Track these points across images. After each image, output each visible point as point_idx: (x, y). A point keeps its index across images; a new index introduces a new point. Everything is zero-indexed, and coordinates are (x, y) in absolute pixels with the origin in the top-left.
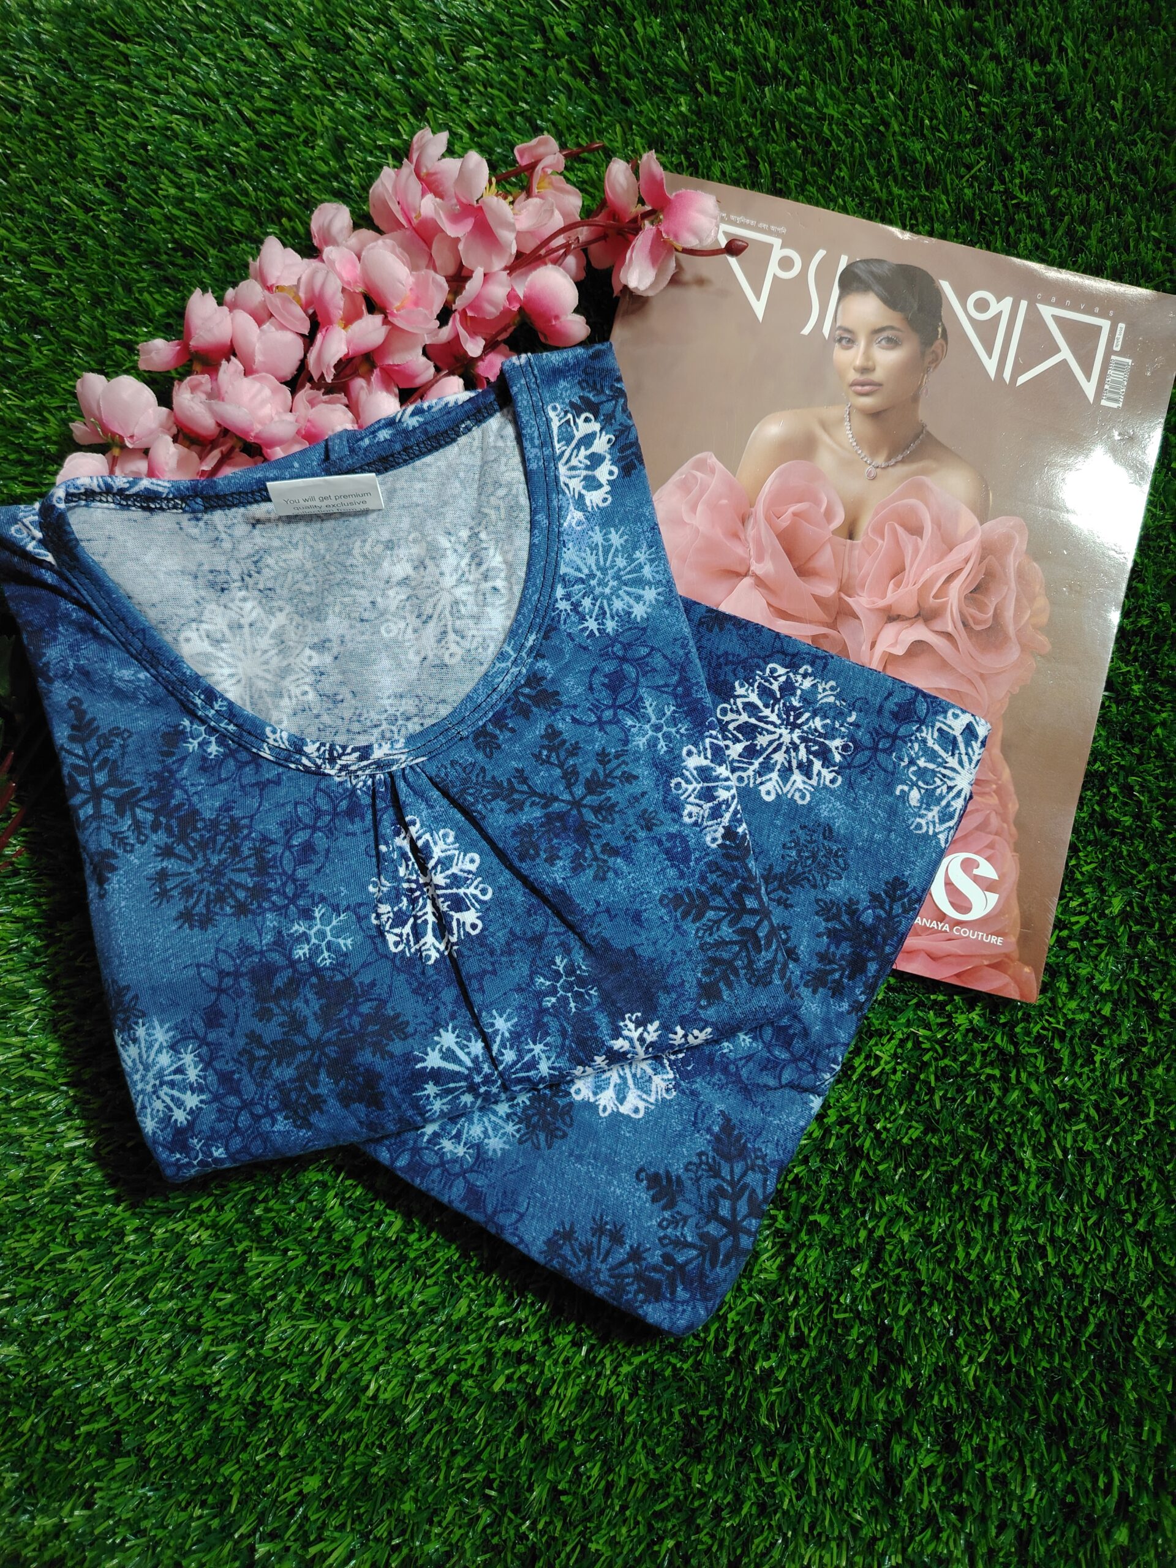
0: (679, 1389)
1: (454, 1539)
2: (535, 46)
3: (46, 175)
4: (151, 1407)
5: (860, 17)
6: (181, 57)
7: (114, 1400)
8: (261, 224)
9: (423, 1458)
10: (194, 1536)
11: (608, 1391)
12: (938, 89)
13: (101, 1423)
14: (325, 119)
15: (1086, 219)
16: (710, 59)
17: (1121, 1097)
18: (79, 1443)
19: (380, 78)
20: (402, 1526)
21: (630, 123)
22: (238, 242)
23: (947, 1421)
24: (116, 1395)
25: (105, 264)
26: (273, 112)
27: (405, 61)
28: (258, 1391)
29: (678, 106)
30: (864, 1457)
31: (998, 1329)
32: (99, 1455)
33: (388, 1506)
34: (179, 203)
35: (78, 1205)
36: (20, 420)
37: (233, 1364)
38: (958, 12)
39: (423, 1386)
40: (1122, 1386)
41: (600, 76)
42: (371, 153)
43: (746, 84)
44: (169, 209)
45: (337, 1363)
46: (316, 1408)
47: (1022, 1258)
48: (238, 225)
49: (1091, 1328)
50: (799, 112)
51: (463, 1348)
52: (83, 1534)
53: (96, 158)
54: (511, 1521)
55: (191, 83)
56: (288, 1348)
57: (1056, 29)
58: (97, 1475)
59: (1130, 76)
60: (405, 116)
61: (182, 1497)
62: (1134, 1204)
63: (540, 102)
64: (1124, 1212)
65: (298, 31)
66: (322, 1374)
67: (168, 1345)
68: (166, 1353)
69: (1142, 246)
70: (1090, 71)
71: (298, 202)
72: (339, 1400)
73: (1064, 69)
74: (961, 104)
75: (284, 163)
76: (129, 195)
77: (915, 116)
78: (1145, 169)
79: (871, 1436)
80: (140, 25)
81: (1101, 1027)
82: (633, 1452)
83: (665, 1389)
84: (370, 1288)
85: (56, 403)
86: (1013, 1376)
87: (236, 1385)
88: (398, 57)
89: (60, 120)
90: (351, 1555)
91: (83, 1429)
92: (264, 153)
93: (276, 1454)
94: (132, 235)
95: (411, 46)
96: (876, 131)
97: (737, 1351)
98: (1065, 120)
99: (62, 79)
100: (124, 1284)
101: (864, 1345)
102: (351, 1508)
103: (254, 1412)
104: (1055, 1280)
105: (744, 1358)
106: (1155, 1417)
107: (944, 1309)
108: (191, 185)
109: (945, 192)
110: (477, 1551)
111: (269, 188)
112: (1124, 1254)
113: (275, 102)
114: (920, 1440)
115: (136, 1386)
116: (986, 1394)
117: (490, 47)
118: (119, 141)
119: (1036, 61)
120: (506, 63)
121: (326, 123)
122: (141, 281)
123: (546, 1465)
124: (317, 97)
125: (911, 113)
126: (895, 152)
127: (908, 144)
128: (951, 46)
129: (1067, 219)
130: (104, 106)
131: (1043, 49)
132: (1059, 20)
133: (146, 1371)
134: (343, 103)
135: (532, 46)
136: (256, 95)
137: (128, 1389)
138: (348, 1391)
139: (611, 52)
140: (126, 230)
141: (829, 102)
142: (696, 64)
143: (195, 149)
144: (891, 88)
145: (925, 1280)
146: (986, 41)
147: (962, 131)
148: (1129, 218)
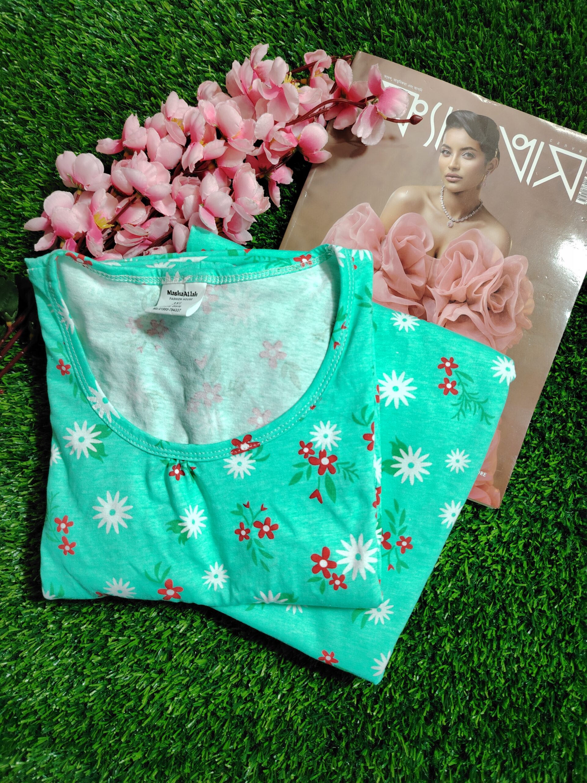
0: (327, 718)
3: (28, 68)
4: (57, 712)
6: (102, 7)
7: (38, 708)
8: (140, 100)
9: (194, 746)
11: (291, 718)
12: (502, 44)
13: (31, 719)
14: (176, 44)
16: (382, 23)
17: (563, 583)
18: (20, 728)
19: (206, 24)
22: (128, 109)
23: (463, 744)
24: (39, 705)
25: (57, 117)
26: (149, 40)
27: (220, 15)
29: (363, 47)
30: (419, 758)
31: (492, 698)
32: (30, 734)
34: (97, 86)
35: (24, 607)
36: (9, 198)
37: (99, 694)
38: (516, 3)
39: (197, 709)
40: (554, 731)
41: (323, 28)
42: (200, 65)
43: (400, 37)
44: (92, 89)
45: (153, 696)
46: (141, 718)
47: (507, 662)
48: (128, 100)
49: (540, 700)
50: (428, 55)
51: (217, 692)
52: (21, 773)
53: (55, 59)
55: (106, 22)
57: (567, 16)
60: (218, 45)
61: (71, 758)
62: (566, 638)
63: (290, 41)
64: (560, 641)
66: (144, 701)
67: (67, 681)
68: (66, 685)
70: (583, 39)
71: (160, 89)
72: (152, 714)
73: (570, 37)
74: (514, 53)
75: (153, 68)
76: (71, 81)
77: (489, 59)
79: (423, 747)
81: (556, 546)
82: (302, 749)
83: (319, 718)
84: (170, 658)
85: (29, 190)
86: (497, 723)
88: (216, 13)
89: (37, 38)
91: (22, 722)
92: (143, 61)
93: (120, 740)
94: (72, 102)
95: (223, 7)
96: (467, 67)
98: (569, 65)
99: (38, 16)
100: (46, 649)
101: (423, 702)
104: (523, 675)
106: (569, 748)
107: (465, 686)
108: (104, 77)
111: (145, 82)
112: (559, 663)
113: (150, 34)
114: (449, 752)
115: (50, 701)
116: (484, 730)
117: (265, 10)
118: (67, 51)
119: (555, 32)
120: (274, 19)
121: (177, 47)
122: (76, 127)
123: (257, 753)
124: (172, 33)
125: (487, 57)
126: (477, 78)
127: (484, 74)
128: (510, 21)
129: (566, 118)
130: (60, 31)
131: (559, 26)
132: (569, 11)
133: (55, 694)
134: (186, 37)
135: (288, 11)
136: (141, 30)
137: (46, 702)
138: (158, 710)
139: (330, 17)
140: (69, 99)
141: (444, 49)
142: (374, 25)
143: (107, 58)
144: (477, 43)
145: (457, 670)
146: (529, 19)
147: (514, 68)
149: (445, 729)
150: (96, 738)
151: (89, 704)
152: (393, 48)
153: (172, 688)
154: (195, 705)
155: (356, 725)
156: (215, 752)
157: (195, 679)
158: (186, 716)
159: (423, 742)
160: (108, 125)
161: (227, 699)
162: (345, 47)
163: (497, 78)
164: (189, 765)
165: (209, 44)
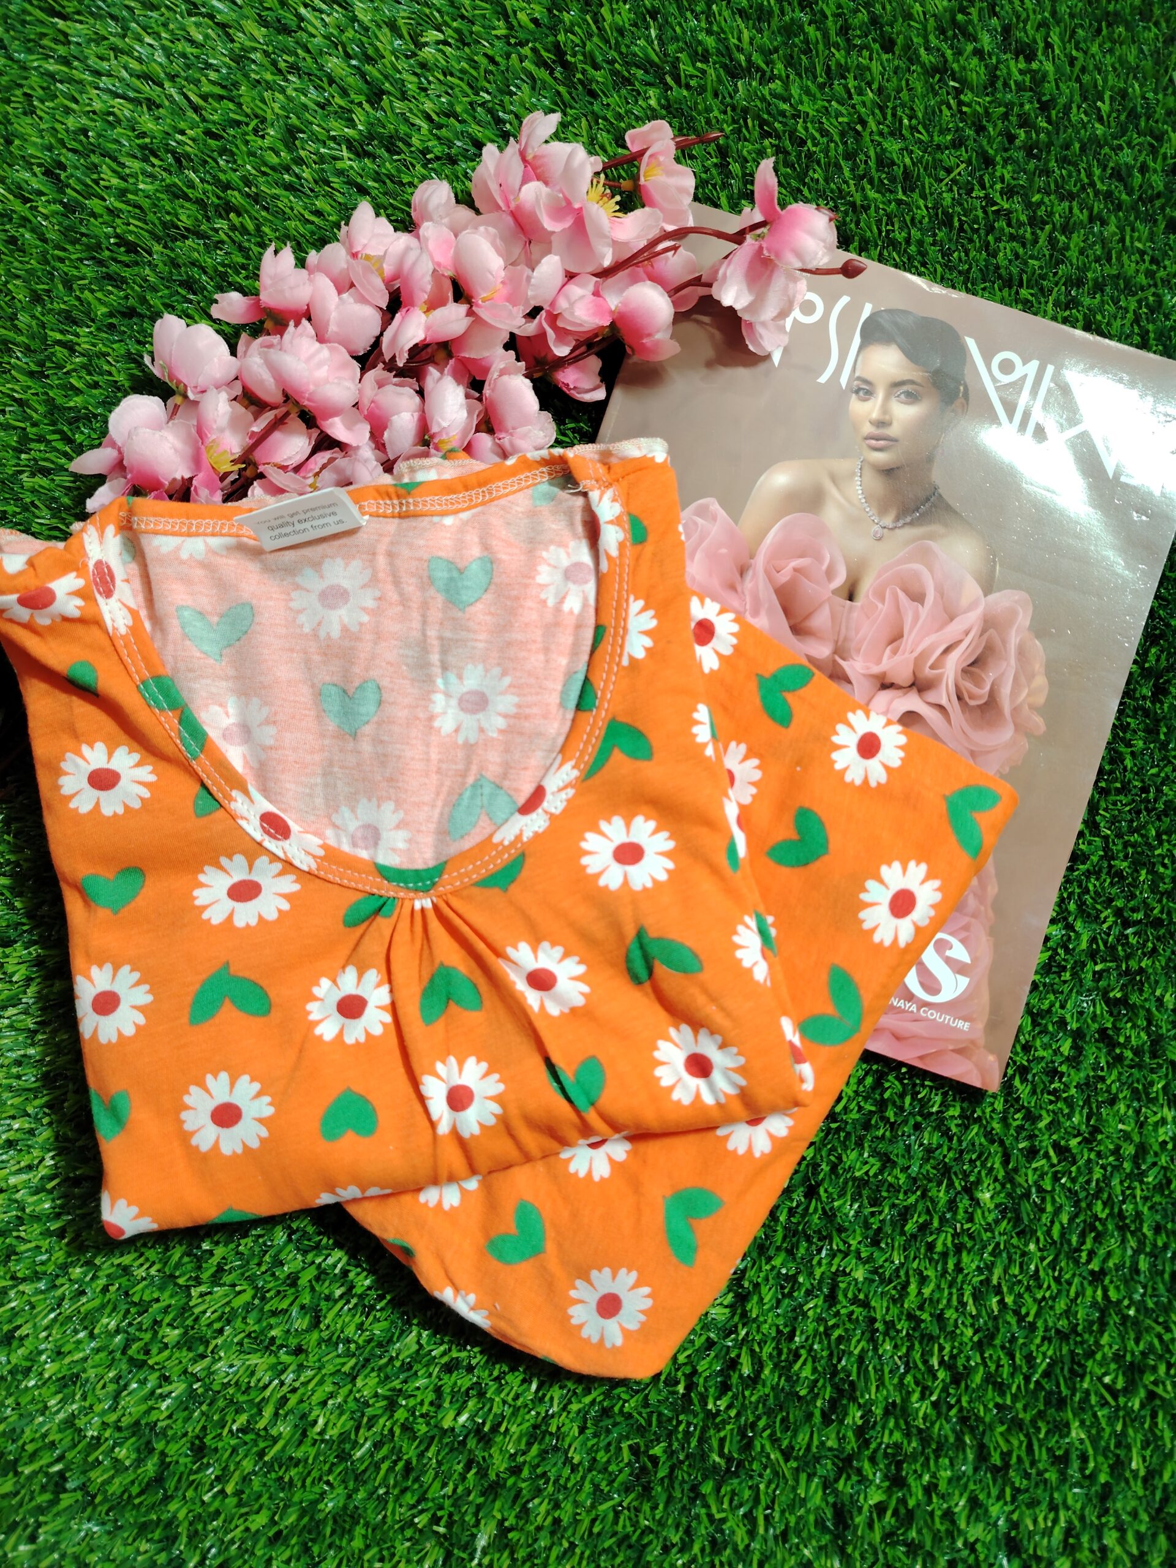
0: (630, 1425)
2: (499, 32)
4: (97, 1441)
6: (124, 36)
7: (58, 1436)
8: (208, 219)
9: (371, 1494)
11: (559, 1428)
12: (919, 87)
13: (45, 1459)
14: (276, 106)
16: (681, 50)
18: (22, 1478)
19: (334, 64)
21: (596, 117)
22: (186, 238)
23: (896, 1459)
24: (60, 1431)
25: (44, 259)
26: (221, 98)
27: (361, 45)
29: (646, 99)
30: (814, 1493)
31: (949, 1366)
32: (43, 1488)
34: (122, 194)
35: (21, 1239)
37: (179, 1400)
39: (373, 1420)
41: (565, 65)
42: (324, 145)
43: (718, 77)
44: (112, 201)
45: (284, 1400)
46: (262, 1445)
47: (977, 1296)
48: (184, 220)
49: (1044, 1366)
50: (774, 111)
51: (412, 1384)
53: (35, 144)
55: (134, 65)
57: (1043, 25)
58: (40, 1510)
59: (1118, 76)
60: (360, 104)
61: (129, 1532)
63: (501, 92)
65: (247, 11)
66: (268, 1412)
67: (114, 1380)
68: (111, 1387)
69: (1125, 257)
70: (1077, 70)
71: (248, 196)
72: (286, 1436)
73: (1049, 67)
75: (232, 154)
76: (68, 186)
77: (894, 115)
78: (1130, 175)
79: (821, 1470)
81: (1061, 1064)
84: (316, 1322)
88: (352, 40)
92: (212, 143)
93: (222, 1492)
94: (72, 228)
95: (367, 29)
96: (852, 131)
98: (1049, 122)
100: (67, 1319)
101: (816, 1382)
104: (1009, 1318)
107: (896, 1347)
108: (134, 175)
109: (924, 197)
111: (217, 182)
113: (224, 87)
114: (871, 1477)
115: (80, 1423)
116: (937, 1431)
117: (449, 32)
118: (58, 126)
119: (1021, 58)
120: (466, 49)
121: (277, 110)
122: (82, 278)
123: (494, 1501)
124: (267, 82)
125: (889, 112)
126: (872, 153)
127: (886, 145)
128: (934, 42)
129: (1048, 227)
130: (43, 88)
131: (1028, 45)
132: (1046, 14)
133: (91, 1407)
134: (296, 90)
135: (494, 32)
136: (203, 79)
137: (73, 1425)
138: (296, 1426)
139: (578, 41)
140: (67, 223)
141: (805, 98)
142: (665, 55)
143: (138, 137)
144: (869, 84)
145: (878, 1317)
146: (970, 35)
147: (942, 132)
148: (1112, 228)
149: (860, 1432)
150: (176, 1489)
151: (160, 1424)
152: (704, 100)
153: (321, 1383)
154: (369, 1411)
155: (688, 1434)
156: (412, 1502)
157: (367, 1360)
158: (353, 1436)
159: (817, 1459)
160: (147, 271)
161: (431, 1396)
162: (610, 100)
163: (911, 153)
164: (363, 1532)
165: (342, 103)
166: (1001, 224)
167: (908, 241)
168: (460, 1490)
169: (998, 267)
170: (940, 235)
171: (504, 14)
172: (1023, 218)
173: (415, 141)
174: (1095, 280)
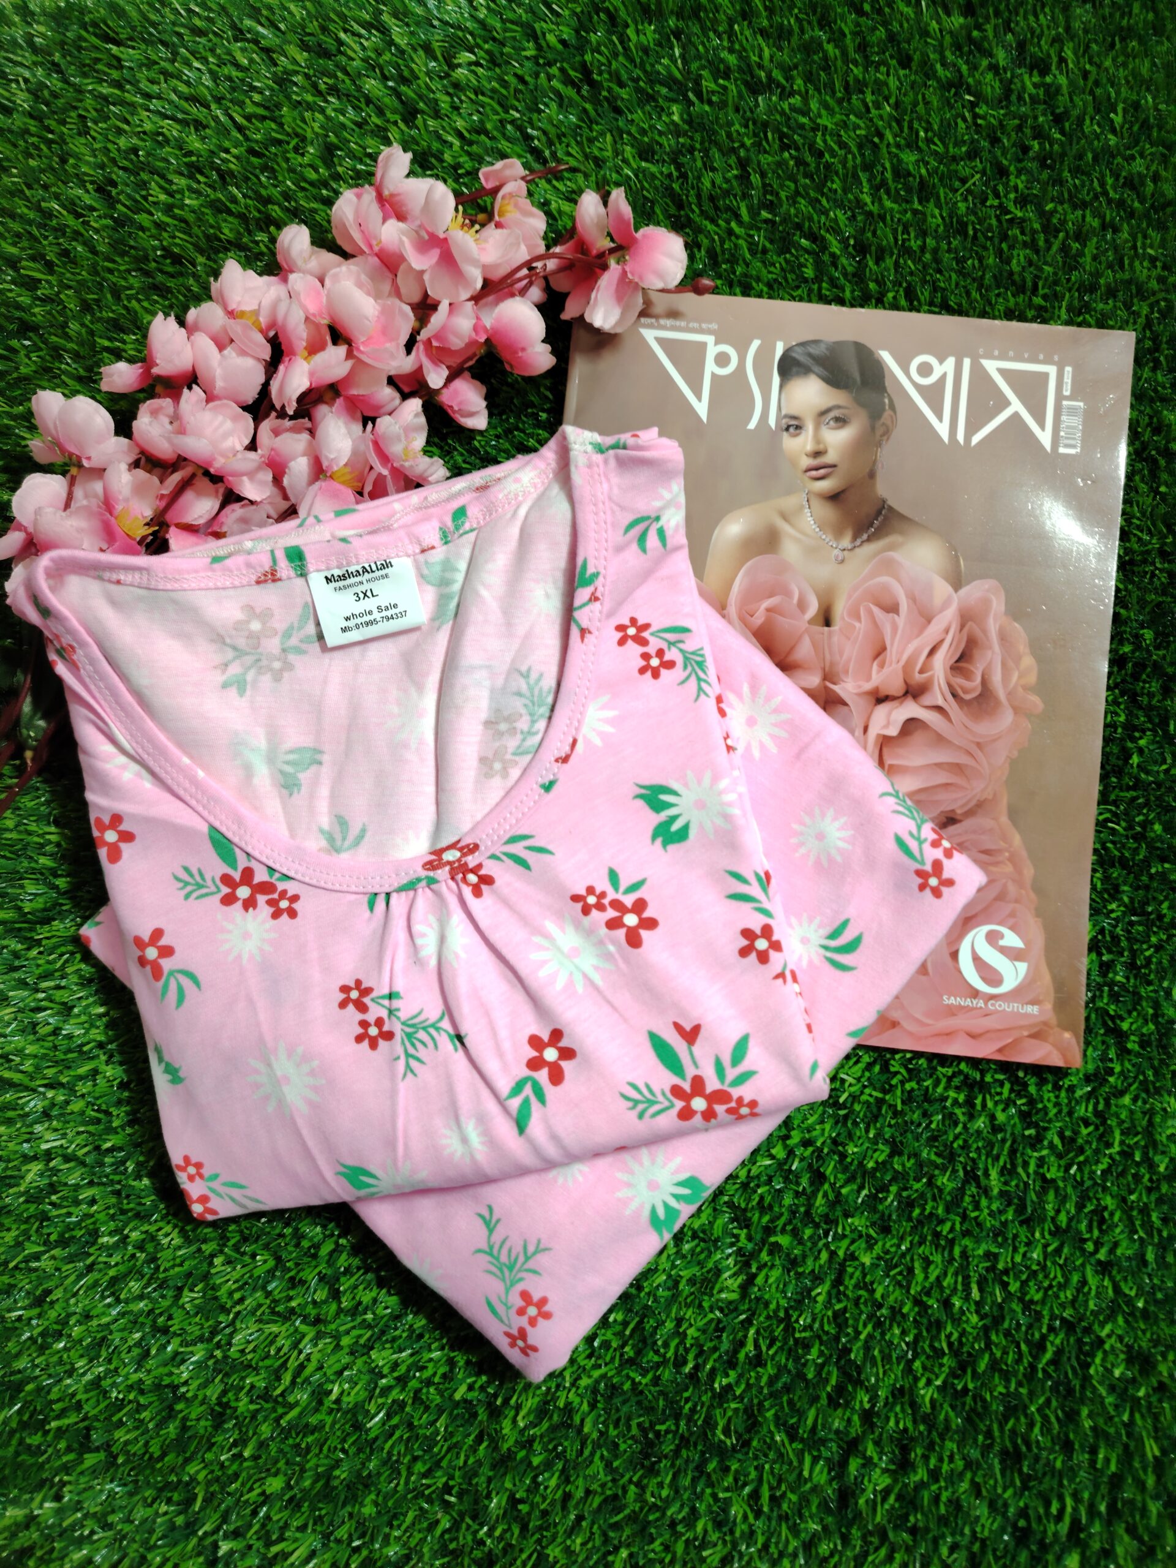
0: (639, 1403)
1: (413, 1543)
2: (528, 53)
3: (38, 180)
4: (120, 1405)
5: (858, 25)
6: (173, 61)
7: (84, 1396)
8: (250, 232)
9: (384, 1463)
10: (159, 1532)
11: (568, 1404)
12: (935, 101)
13: (71, 1419)
14: (316, 125)
15: (1080, 236)
16: (703, 68)
17: (1087, 1125)
18: (49, 1438)
19: (371, 85)
20: (362, 1529)
21: (621, 132)
22: (227, 250)
23: (903, 1444)
24: (86, 1391)
25: (94, 270)
26: (263, 118)
27: (397, 67)
28: (224, 1393)
29: (670, 114)
30: (820, 1475)
31: (955, 1352)
32: (69, 1449)
33: (349, 1508)
34: (168, 209)
35: (53, 1204)
36: (8, 427)
37: (199, 1365)
38: (957, 21)
39: (386, 1391)
40: (1078, 1413)
41: (592, 83)
42: (361, 162)
43: (740, 93)
44: (159, 216)
45: (302, 1367)
46: (280, 1410)
47: (982, 1284)
48: (227, 233)
49: (1049, 1355)
50: (792, 122)
51: (427, 1356)
52: (53, 1525)
53: (88, 163)
54: (468, 1527)
55: (183, 88)
56: (254, 1351)
57: (1057, 40)
59: (1131, 88)
60: (395, 123)
61: (149, 1493)
62: (1096, 1233)
64: (1085, 1241)
65: (291, 36)
66: (287, 1378)
67: (138, 1344)
68: (136, 1351)
69: (1137, 263)
70: (1090, 83)
71: (288, 210)
72: (303, 1404)
73: (1063, 80)
74: (958, 115)
75: (273, 171)
76: (119, 202)
77: (911, 128)
78: (1142, 184)
79: (826, 1453)
80: (134, 28)
82: (591, 1463)
83: (624, 1402)
84: (336, 1295)
86: (969, 1400)
87: (204, 1386)
88: (389, 63)
89: (52, 124)
90: (313, 1554)
91: (54, 1424)
92: (255, 160)
93: (239, 1456)
94: (121, 241)
95: (402, 52)
96: (870, 144)
97: (697, 1368)
98: (1062, 132)
99: (54, 82)
100: (96, 1284)
101: (822, 1366)
102: (313, 1509)
103: (220, 1413)
104: (1013, 1306)
105: (703, 1375)
106: (1111, 1445)
107: (904, 1333)
108: (181, 192)
109: (940, 208)
110: (435, 1555)
111: (259, 198)
112: (1084, 1282)
113: (266, 108)
114: (876, 1460)
115: (105, 1383)
116: (942, 1417)
117: (482, 53)
118: (110, 146)
119: (1035, 72)
120: (497, 70)
121: (317, 129)
122: (130, 288)
123: (505, 1473)
124: (307, 103)
125: (906, 124)
126: (888, 164)
127: (902, 156)
128: (950, 57)
129: (1061, 235)
130: (96, 110)
131: (1043, 60)
132: (1061, 30)
133: (116, 1370)
134: (334, 110)
135: (524, 53)
136: (247, 100)
137: (99, 1386)
138: (313, 1394)
139: (603, 60)
140: (116, 236)
141: (824, 112)
142: (689, 72)
143: (185, 155)
144: (887, 99)
146: (985, 51)
147: (958, 144)
148: (1126, 235)
149: (868, 1417)
150: (196, 1451)
151: (181, 1387)
152: (726, 115)
154: (384, 1381)
155: (694, 1413)
156: (424, 1471)
158: (366, 1406)
159: (823, 1442)
160: (191, 281)
163: (927, 163)
164: (375, 1499)
165: (378, 121)
166: (1016, 231)
167: (923, 248)
168: (471, 1461)
169: (1011, 273)
170: (955, 243)
171: (533, 35)
172: (1037, 226)
173: (447, 157)
174: (1108, 285)
